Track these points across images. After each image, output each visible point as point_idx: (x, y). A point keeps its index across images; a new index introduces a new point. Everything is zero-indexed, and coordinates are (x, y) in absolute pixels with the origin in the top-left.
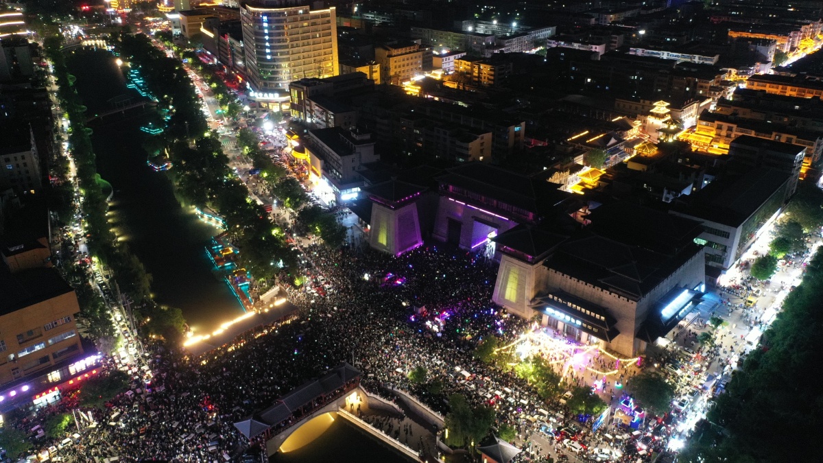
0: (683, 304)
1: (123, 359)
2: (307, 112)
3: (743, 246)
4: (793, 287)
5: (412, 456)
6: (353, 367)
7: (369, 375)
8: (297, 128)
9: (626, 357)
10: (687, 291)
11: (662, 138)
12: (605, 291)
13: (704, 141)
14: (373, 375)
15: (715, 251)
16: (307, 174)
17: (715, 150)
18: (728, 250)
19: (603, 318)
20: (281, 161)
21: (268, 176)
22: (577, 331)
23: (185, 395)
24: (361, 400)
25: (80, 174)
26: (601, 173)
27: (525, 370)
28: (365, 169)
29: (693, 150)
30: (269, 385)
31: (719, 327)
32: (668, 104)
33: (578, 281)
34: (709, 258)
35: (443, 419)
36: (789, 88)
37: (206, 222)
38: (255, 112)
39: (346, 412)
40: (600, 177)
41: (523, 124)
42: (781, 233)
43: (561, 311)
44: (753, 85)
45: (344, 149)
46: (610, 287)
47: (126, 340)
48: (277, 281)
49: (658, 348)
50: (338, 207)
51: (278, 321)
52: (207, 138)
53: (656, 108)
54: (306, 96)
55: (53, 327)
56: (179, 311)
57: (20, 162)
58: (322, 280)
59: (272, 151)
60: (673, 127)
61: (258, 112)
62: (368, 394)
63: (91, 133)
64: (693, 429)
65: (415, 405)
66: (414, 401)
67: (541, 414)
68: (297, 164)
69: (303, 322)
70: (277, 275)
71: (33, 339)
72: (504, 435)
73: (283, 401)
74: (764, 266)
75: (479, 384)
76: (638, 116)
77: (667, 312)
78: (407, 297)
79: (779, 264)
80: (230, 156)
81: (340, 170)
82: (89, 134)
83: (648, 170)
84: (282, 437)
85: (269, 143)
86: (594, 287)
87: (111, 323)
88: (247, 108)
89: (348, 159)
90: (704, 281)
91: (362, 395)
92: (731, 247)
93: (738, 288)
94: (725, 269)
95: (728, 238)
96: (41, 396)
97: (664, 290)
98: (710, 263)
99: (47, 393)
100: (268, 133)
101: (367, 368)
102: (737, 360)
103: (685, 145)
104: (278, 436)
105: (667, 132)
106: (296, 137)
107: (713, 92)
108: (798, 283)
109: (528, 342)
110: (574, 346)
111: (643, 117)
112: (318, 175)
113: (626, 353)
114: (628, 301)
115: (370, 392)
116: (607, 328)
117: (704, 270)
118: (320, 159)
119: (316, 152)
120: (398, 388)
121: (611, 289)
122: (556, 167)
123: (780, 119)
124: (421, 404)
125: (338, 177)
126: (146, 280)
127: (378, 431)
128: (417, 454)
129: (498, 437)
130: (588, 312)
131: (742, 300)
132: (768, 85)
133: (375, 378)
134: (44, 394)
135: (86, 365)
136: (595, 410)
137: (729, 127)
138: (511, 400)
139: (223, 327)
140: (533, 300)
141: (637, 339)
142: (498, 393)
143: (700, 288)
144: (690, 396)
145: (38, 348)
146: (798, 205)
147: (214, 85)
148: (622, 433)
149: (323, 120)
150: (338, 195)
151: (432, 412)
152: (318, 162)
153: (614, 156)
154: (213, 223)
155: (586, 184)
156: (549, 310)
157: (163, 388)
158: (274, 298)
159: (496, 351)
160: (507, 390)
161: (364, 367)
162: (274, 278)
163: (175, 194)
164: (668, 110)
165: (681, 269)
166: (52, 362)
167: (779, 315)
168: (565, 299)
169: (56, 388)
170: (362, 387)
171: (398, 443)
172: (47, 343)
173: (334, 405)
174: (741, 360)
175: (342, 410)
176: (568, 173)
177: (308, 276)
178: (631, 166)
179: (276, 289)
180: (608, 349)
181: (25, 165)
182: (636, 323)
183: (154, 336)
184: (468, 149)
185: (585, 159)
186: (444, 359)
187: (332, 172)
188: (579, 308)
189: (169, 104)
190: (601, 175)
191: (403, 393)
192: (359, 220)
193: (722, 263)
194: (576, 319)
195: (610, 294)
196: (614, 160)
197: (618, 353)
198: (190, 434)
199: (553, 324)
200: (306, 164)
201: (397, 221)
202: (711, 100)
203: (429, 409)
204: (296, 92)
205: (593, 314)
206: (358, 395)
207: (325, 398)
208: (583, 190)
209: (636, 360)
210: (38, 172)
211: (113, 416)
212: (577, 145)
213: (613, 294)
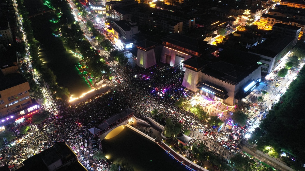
0: (252, 86)
1: (47, 106)
2: (113, 14)
3: (275, 64)
4: (293, 80)
5: (153, 141)
6: (131, 109)
7: (137, 112)
8: (109, 20)
9: (230, 105)
10: (254, 81)
11: (247, 24)
12: (223, 81)
13: (263, 25)
14: (138, 112)
15: (265, 67)
16: (113, 38)
17: (267, 29)
18: (270, 66)
19: (223, 91)
20: (103, 33)
21: (98, 39)
22: (213, 96)
23: (70, 119)
24: (134, 121)
25: (28, 38)
26: (223, 37)
27: (194, 110)
28: (134, 36)
29: (259, 29)
30: (101, 115)
31: (265, 95)
32: (250, 11)
33: (214, 78)
34: (263, 69)
35: (164, 128)
36: (296, 4)
37: (76, 56)
38: (93, 14)
39: (129, 125)
40: (223, 39)
41: (195, 19)
42: (290, 60)
43: (207, 89)
44: (282, 3)
45: (127, 29)
46: (226, 80)
47: (48, 100)
48: (103, 78)
49: (242, 102)
50: (125, 50)
51: (103, 93)
52: (75, 24)
53: (245, 12)
54: (112, 8)
55: (21, 95)
56: (67, 89)
57: (5, 33)
58: (119, 78)
59: (99, 29)
60: (251, 20)
61: (94, 14)
62: (137, 119)
63: (31, 23)
64: (254, 131)
65: (154, 122)
66: (153, 121)
67: (199, 126)
68: (109, 34)
69: (112, 93)
70: (103, 76)
71: (14, 99)
72: (186, 133)
73: (106, 121)
74: (283, 72)
75: (177, 115)
76: (238, 15)
77: (246, 89)
78: (151, 84)
79: (289, 71)
80: (84, 31)
81: (125, 36)
82: (30, 23)
83: (241, 36)
84: (106, 134)
85: (98, 26)
86: (220, 80)
87: (42, 93)
88: (90, 13)
89: (128, 32)
90: (260, 78)
91: (134, 119)
92: (271, 65)
93: (273, 80)
94: (268, 73)
95: (270, 62)
96: (18, 120)
97: (245, 81)
98: (263, 71)
99: (20, 118)
100: (98, 22)
101: (136, 109)
102: (271, 106)
103: (256, 26)
104: (104, 133)
105: (249, 22)
106: (108, 24)
107: (267, 6)
108: (295, 78)
109: (195, 100)
110: (212, 102)
111: (240, 16)
112: (117, 38)
113: (231, 104)
114: (232, 85)
115: (137, 118)
116: (224, 95)
117: (261, 74)
118: (118, 32)
119: (117, 30)
120: (147, 117)
121: (226, 81)
122: (207, 35)
123: (292, 16)
124: (156, 122)
125: (125, 39)
126: (54, 78)
127: (140, 132)
128: (154, 140)
129: (184, 134)
130: (217, 89)
131: (274, 85)
132: (288, 3)
133: (139, 113)
134: (19, 119)
135: (34, 109)
136: (219, 124)
137: (272, 20)
138: (188, 121)
139: (83, 95)
140: (197, 85)
141: (235, 99)
142: (184, 118)
143: (259, 80)
144: (253, 119)
145: (16, 102)
146: (297, 49)
147: (77, 4)
148: (228, 132)
149: (119, 17)
150: (124, 46)
151: (160, 125)
152: (117, 33)
153: (229, 31)
154: (78, 56)
155: (218, 42)
156: (203, 89)
157: (62, 117)
158: (102, 84)
159: (183, 103)
160: (187, 117)
161: (135, 109)
162: (101, 77)
163: (64, 46)
164: (250, 13)
165: (252, 74)
166: (21, 107)
167: (288, 90)
168: (209, 84)
169: (23, 117)
170: (134, 116)
171: (148, 136)
172: (19, 101)
173: (124, 123)
174: (272, 106)
175: (127, 125)
176: (211, 37)
177: (114, 76)
178: (235, 35)
179: (102, 81)
180: (224, 102)
181: (7, 35)
182: (234, 93)
183: (58, 98)
184: (173, 28)
185: (218, 32)
186: (164, 106)
187: (122, 37)
188: (214, 88)
189: (60, 11)
190: (223, 38)
191: (149, 118)
192: (133, 55)
193: (267, 71)
194: (213, 92)
195: (226, 82)
196: (228, 32)
197: (228, 104)
198: (72, 133)
199: (204, 94)
200: (113, 34)
201: (147, 56)
202: (266, 9)
203: (159, 124)
204: (108, 6)
205: (219, 90)
206: (133, 119)
207: (121, 120)
208: (216, 44)
209: (234, 106)
210: (12, 37)
211: (44, 127)
212: (215, 27)
213: (226, 83)
